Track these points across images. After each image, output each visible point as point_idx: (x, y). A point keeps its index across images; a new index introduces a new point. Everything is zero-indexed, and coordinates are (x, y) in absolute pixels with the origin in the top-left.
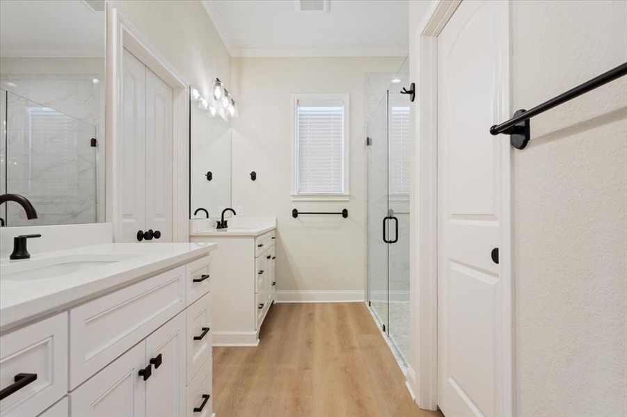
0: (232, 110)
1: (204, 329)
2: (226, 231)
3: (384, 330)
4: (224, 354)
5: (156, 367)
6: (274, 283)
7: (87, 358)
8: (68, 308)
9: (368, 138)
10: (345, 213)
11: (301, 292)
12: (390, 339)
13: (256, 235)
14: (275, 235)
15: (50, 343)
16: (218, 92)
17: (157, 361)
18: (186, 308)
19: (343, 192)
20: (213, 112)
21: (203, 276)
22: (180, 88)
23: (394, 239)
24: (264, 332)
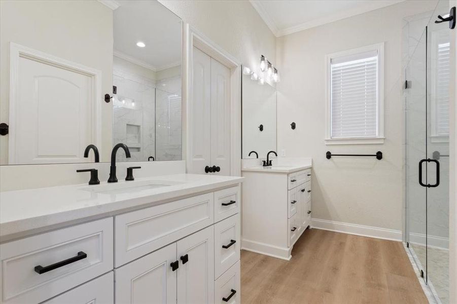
0: (276, 77)
1: (232, 241)
2: (270, 168)
3: (422, 276)
4: (264, 261)
5: (184, 263)
6: (310, 212)
7: (129, 249)
8: (114, 215)
9: (406, 81)
10: (379, 156)
11: (334, 223)
12: (429, 288)
13: (288, 172)
14: (311, 173)
15: (101, 236)
16: (263, 65)
17: (185, 259)
18: (214, 224)
19: (377, 135)
20: (262, 81)
21: (231, 201)
22: (235, 67)
23: (435, 183)
24: (296, 249)
